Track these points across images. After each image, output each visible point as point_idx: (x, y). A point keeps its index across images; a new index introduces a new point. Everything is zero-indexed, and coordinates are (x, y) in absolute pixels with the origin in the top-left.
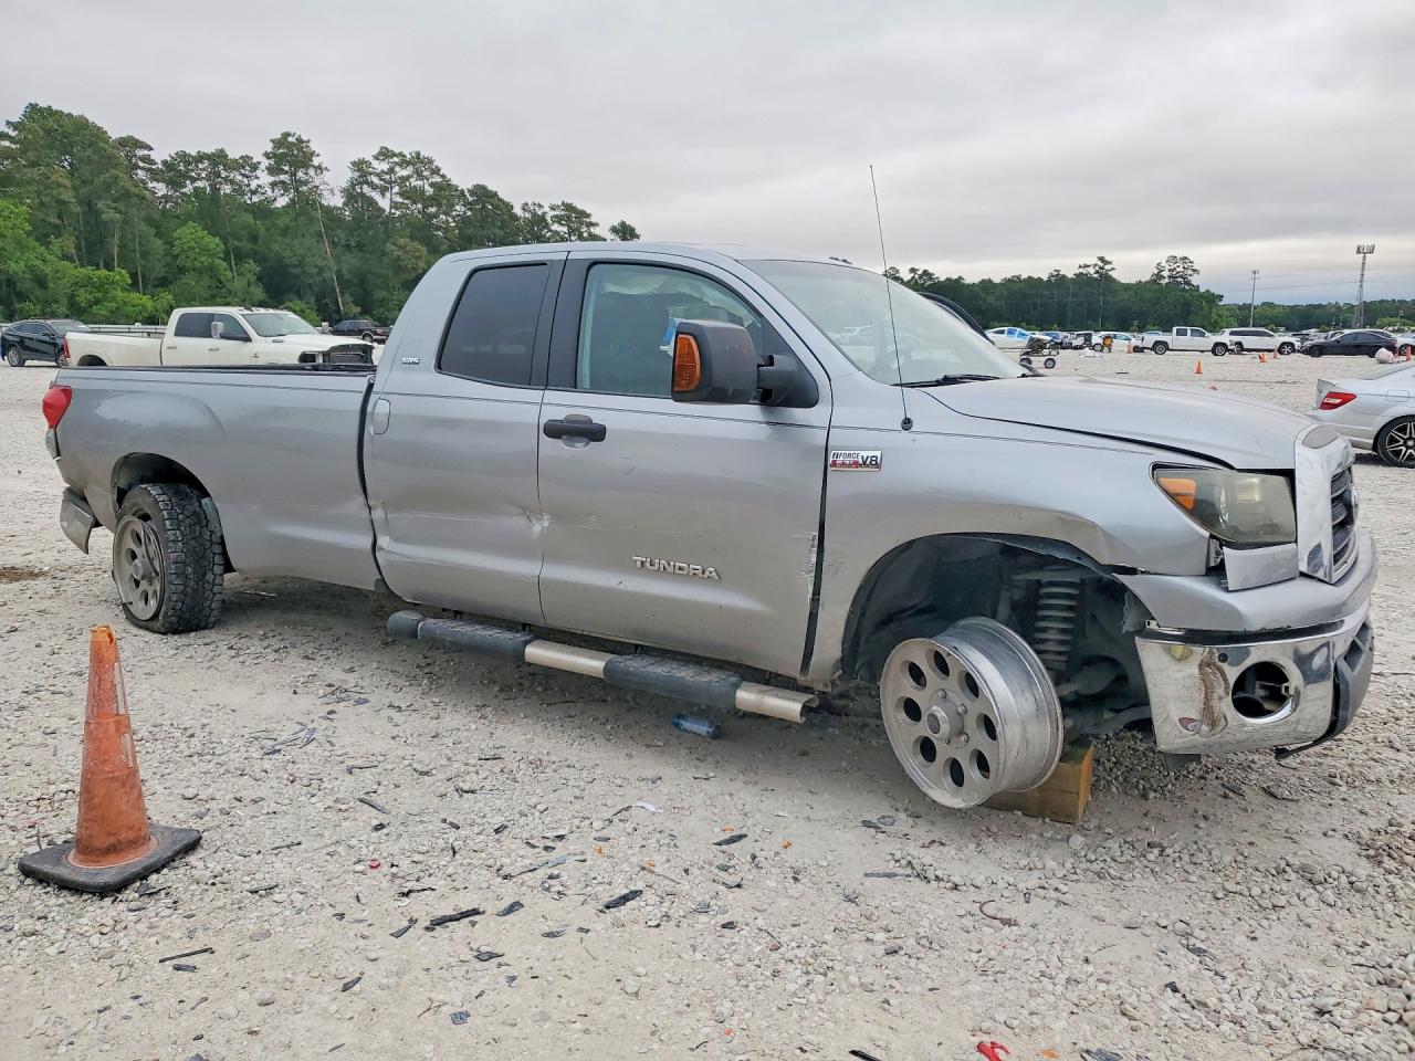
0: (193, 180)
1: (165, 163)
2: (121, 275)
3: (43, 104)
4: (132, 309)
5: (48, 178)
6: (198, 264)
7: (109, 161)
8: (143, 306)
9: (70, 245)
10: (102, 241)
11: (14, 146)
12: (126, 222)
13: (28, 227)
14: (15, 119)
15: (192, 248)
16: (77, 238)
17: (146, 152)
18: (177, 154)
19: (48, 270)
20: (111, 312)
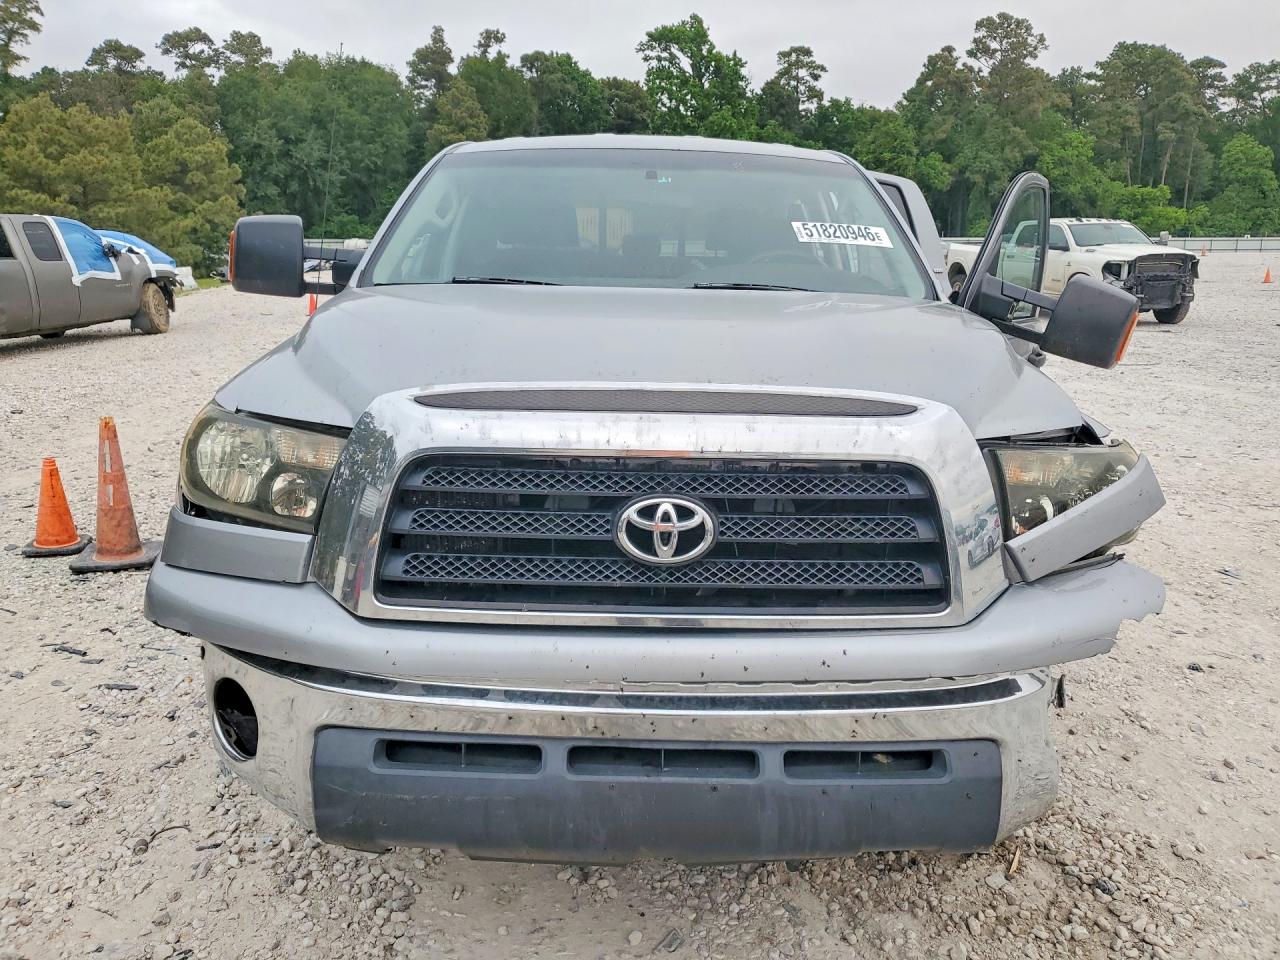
0: (1262, 91)
1: (1237, 77)
2: (1165, 190)
3: (1130, 42)
4: (1166, 222)
5: (1119, 108)
6: (1241, 175)
7: (1176, 84)
8: (1177, 219)
9: (1125, 167)
10: (1155, 161)
11: (1098, 84)
12: (1180, 140)
13: (1091, 154)
14: (1103, 59)
15: (1237, 160)
16: (1134, 159)
17: (1218, 70)
18: (1251, 66)
19: (1099, 191)
20: (1147, 224)
